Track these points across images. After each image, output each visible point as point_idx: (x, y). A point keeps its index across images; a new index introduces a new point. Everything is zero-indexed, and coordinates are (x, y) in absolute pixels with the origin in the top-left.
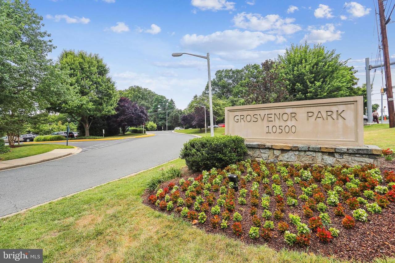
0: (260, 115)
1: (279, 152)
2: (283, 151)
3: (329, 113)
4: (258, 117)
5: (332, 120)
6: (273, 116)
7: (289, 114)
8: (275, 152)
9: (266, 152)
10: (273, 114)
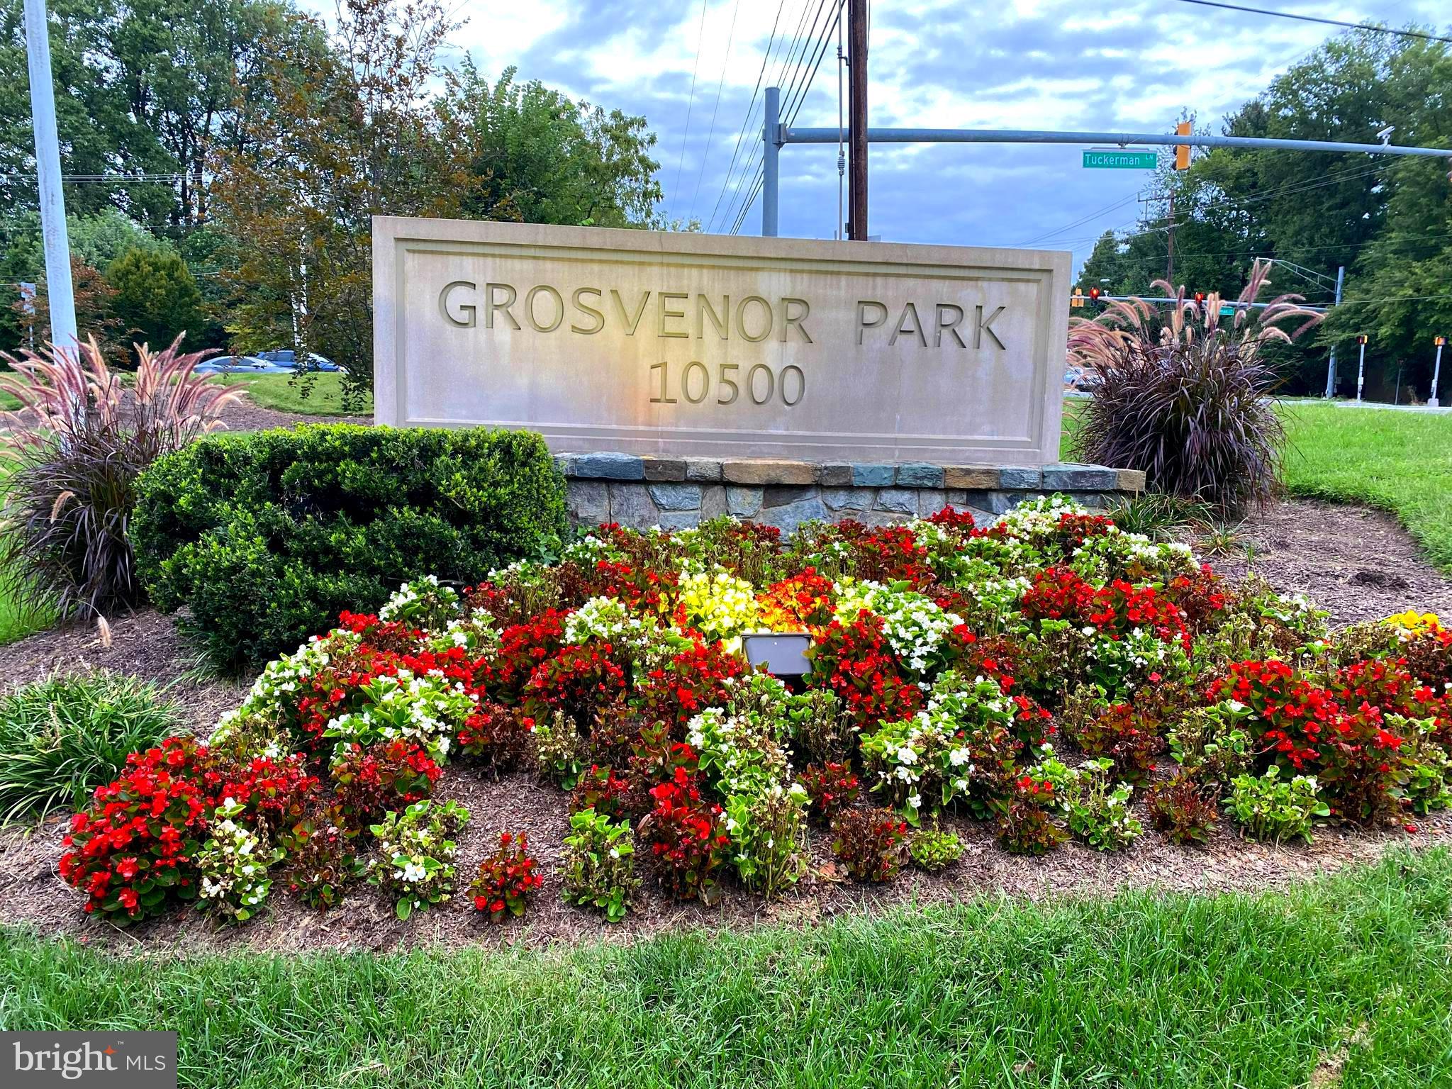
0: (614, 292)
1: (756, 498)
2: (775, 490)
3: (949, 316)
4: (606, 305)
5: (954, 345)
6: (688, 307)
7: (774, 300)
8: (737, 497)
9: (687, 503)
10: (692, 297)
